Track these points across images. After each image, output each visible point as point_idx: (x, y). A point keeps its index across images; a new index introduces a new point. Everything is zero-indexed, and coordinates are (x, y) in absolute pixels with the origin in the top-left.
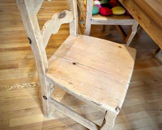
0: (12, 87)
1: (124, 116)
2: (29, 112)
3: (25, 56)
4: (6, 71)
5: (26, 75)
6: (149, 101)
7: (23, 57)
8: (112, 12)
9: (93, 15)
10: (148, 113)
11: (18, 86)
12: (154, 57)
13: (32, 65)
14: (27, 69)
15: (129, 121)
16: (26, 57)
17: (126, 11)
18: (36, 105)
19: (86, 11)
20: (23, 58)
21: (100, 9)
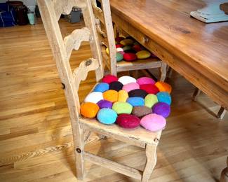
0: (34, 154)
1: (170, 166)
2: (59, 177)
3: (44, 118)
4: (25, 137)
5: (48, 139)
6: (195, 147)
7: (42, 119)
8: (136, 56)
9: (118, 62)
10: (197, 160)
11: (42, 151)
12: (193, 100)
13: (53, 127)
14: (49, 131)
15: (176, 171)
16: (46, 120)
17: (151, 54)
18: (66, 169)
19: (110, 59)
20: (42, 121)
21: (124, 56)
